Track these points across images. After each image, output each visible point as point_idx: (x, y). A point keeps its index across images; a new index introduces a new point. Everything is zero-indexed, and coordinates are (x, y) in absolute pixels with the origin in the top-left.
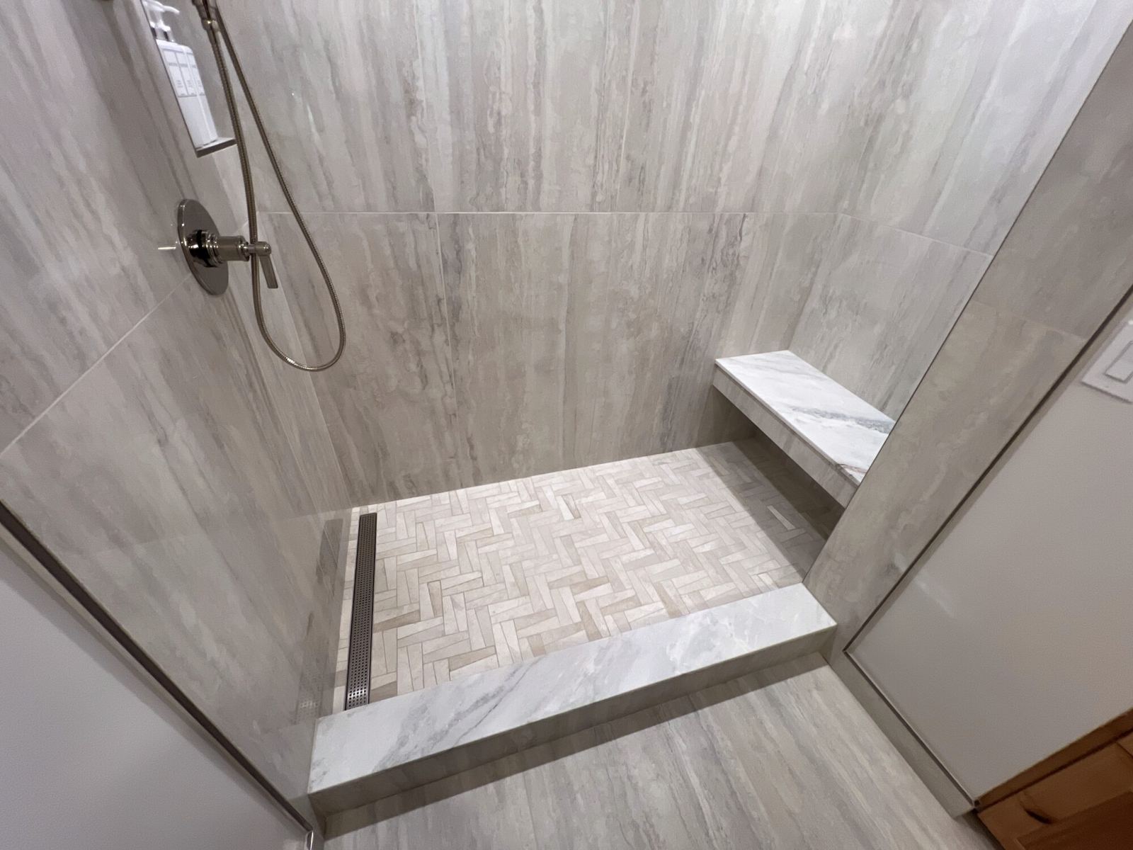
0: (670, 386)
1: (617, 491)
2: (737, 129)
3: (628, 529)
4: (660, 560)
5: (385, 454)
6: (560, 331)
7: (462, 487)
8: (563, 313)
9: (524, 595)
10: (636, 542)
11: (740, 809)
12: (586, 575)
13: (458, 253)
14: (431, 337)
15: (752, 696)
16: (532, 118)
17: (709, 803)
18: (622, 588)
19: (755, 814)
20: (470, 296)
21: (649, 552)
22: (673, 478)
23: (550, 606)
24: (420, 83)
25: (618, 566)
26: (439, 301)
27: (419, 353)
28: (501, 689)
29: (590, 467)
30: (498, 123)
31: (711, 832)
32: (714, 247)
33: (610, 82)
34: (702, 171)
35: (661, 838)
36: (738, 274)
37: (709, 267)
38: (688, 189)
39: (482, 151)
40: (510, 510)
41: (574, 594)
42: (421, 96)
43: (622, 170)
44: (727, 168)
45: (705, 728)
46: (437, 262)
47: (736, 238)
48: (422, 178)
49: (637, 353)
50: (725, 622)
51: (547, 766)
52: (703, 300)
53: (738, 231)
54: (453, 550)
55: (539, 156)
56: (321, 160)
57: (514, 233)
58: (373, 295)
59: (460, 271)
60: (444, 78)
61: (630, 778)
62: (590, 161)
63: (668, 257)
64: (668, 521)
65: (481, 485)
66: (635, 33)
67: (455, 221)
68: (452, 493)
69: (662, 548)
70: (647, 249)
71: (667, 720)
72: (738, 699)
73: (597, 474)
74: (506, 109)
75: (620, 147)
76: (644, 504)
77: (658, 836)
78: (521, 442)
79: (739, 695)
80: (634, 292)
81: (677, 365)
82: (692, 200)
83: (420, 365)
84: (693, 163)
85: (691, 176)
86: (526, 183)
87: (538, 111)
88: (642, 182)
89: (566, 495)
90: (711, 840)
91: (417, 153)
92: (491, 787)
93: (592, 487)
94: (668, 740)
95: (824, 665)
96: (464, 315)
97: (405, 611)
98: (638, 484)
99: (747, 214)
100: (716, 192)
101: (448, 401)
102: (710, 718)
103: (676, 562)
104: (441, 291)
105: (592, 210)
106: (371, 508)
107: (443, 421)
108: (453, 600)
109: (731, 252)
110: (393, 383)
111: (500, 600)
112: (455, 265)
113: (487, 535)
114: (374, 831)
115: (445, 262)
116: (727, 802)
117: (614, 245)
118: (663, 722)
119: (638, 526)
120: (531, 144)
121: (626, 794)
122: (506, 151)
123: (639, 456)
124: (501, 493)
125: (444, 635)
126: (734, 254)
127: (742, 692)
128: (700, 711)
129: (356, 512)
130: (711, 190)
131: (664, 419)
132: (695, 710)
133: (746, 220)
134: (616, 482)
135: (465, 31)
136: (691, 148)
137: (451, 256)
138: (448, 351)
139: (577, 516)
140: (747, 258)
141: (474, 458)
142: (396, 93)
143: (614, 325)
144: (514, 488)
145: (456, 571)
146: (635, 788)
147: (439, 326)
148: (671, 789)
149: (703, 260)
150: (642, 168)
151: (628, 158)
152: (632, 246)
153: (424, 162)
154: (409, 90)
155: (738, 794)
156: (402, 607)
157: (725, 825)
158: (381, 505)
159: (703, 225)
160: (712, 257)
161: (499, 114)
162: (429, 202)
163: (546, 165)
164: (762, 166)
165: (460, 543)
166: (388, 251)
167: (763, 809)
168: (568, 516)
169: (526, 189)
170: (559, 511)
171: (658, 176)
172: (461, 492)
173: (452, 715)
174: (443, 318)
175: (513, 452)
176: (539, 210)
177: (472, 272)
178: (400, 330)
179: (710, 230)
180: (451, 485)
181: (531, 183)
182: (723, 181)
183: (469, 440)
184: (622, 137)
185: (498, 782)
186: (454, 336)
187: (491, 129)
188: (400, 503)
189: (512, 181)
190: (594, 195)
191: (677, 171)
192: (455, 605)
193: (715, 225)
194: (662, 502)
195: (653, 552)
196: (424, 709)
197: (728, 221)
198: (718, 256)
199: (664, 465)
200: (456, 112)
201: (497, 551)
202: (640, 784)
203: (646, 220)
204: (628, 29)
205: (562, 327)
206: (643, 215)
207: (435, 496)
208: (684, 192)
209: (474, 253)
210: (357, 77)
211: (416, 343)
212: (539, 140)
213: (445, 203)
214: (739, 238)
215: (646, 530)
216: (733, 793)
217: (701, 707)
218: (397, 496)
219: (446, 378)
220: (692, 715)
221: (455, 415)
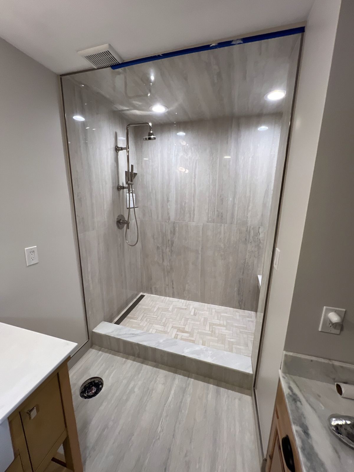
0: (239, 281)
1: (213, 314)
2: (251, 204)
3: (208, 324)
4: (211, 336)
5: (151, 279)
6: (199, 254)
7: (169, 297)
8: (200, 248)
9: (164, 326)
10: (207, 328)
11: (180, 407)
12: (184, 329)
13: (174, 230)
14: (166, 249)
15: (211, 386)
16: (193, 203)
17: (172, 399)
18: (192, 337)
19: (183, 411)
20: (176, 240)
21: (209, 332)
22: (238, 317)
23: (168, 331)
24: (170, 197)
25: (196, 331)
26: (169, 240)
27: (163, 253)
28: (138, 334)
29: (210, 305)
30: (185, 204)
31: (166, 405)
32: (249, 235)
33: (211, 195)
34: (241, 214)
35: (152, 396)
36: (261, 245)
37: (248, 242)
38: (237, 219)
39: (181, 209)
40: (177, 307)
41: (177, 332)
42: (170, 199)
43: (216, 213)
44: (249, 214)
45: (188, 383)
46: (169, 231)
47: (257, 234)
48: (168, 214)
49: (225, 266)
50: (210, 352)
51: (139, 364)
52: (248, 252)
53: (258, 232)
54: (155, 309)
55: (194, 210)
56: (151, 210)
57: (188, 226)
58: (155, 237)
59: (174, 234)
60: (175, 196)
61: (156, 379)
62: (207, 211)
63: (233, 237)
64: (224, 328)
65: (174, 298)
66: (217, 185)
67: (174, 223)
68: (166, 297)
69: (215, 333)
70: (226, 234)
71: (178, 374)
72: (206, 384)
73: (211, 307)
74: (187, 201)
75: (215, 209)
76: (220, 320)
77: (151, 395)
78: (187, 287)
79: (206, 383)
80: (222, 245)
81: (241, 274)
82: (239, 222)
83: (163, 256)
84: (237, 212)
85: (237, 216)
86: (191, 216)
87: (194, 201)
88: (222, 216)
89: (196, 309)
90: (165, 406)
91: (168, 209)
92: (124, 359)
93: (206, 309)
94: (174, 379)
95: (250, 395)
96: (174, 245)
97: (135, 317)
98: (222, 314)
99: (260, 227)
100: (247, 220)
101: (168, 267)
102: (191, 382)
103: (217, 339)
104: (169, 238)
105: (208, 223)
106: (144, 294)
107: (166, 273)
108: (147, 319)
109: (256, 238)
110: (156, 259)
111: (157, 324)
112: (173, 232)
113: (167, 310)
114: (98, 352)
115: (171, 231)
116: (177, 403)
117: (215, 232)
118: (176, 374)
119: (211, 325)
120: (192, 208)
121: (152, 381)
122: (186, 209)
123: (230, 307)
124: (178, 302)
125: (139, 325)
126: (258, 239)
127: (209, 382)
128: (190, 379)
129: (141, 294)
130: (245, 219)
131: (239, 294)
132: (189, 377)
133: (260, 228)
134: (216, 311)
135: (180, 188)
136: (236, 209)
137: (172, 230)
138: (170, 253)
139: (195, 314)
140: (264, 240)
141: (173, 288)
142: (166, 199)
143: (216, 255)
144: (183, 302)
145: (153, 314)
146: (155, 382)
147: (168, 246)
148: (164, 389)
149: (246, 239)
150: (222, 213)
151: (217, 211)
152: (220, 233)
153: (169, 211)
154: (168, 198)
155: (183, 404)
156: (135, 316)
157: (172, 406)
158: (147, 294)
159: (244, 229)
160: (249, 239)
161: (185, 202)
162: (169, 219)
163: (196, 212)
164: (262, 214)
165: (158, 309)
166: (160, 228)
167: (187, 412)
168: (192, 314)
169: (191, 217)
170: (190, 312)
171: (227, 215)
172: (168, 298)
173: (124, 333)
174: (169, 245)
175: (184, 290)
176: (194, 222)
177: (177, 234)
178: (160, 246)
179: (247, 231)
180: (166, 295)
181: (192, 216)
182: (249, 217)
183: (172, 281)
184: (215, 206)
185: (126, 360)
186: (171, 250)
187: (183, 205)
188: (152, 295)
189: (187, 215)
190: (208, 219)
191: (233, 215)
192: (146, 320)
193: (249, 229)
194: (227, 322)
195: (211, 333)
196: (121, 329)
197: (253, 229)
198: (251, 238)
199: (237, 313)
200: (176, 202)
201: (166, 314)
202: (158, 382)
203: (224, 226)
204: (215, 185)
205: (200, 252)
206: (223, 225)
207: (161, 297)
208: (236, 219)
209: (178, 230)
210: (159, 196)
211: (162, 250)
212: (194, 207)
213: (172, 218)
214: (258, 234)
215: (214, 327)
216: (181, 402)
217: (191, 378)
218: (152, 293)
219: (168, 261)
220: (186, 378)
221: (169, 272)
